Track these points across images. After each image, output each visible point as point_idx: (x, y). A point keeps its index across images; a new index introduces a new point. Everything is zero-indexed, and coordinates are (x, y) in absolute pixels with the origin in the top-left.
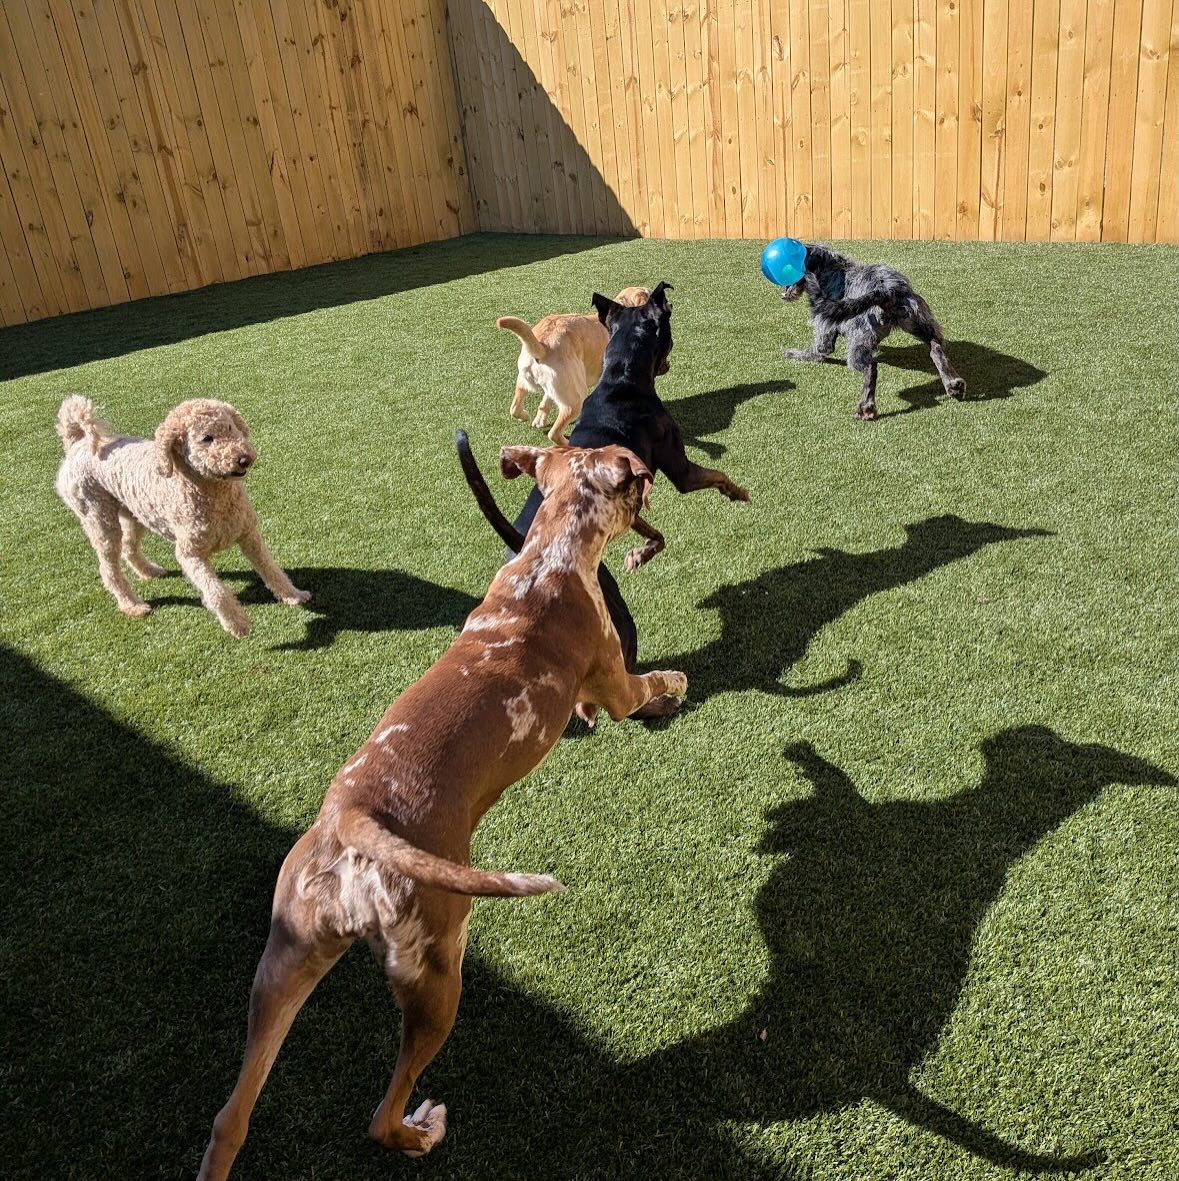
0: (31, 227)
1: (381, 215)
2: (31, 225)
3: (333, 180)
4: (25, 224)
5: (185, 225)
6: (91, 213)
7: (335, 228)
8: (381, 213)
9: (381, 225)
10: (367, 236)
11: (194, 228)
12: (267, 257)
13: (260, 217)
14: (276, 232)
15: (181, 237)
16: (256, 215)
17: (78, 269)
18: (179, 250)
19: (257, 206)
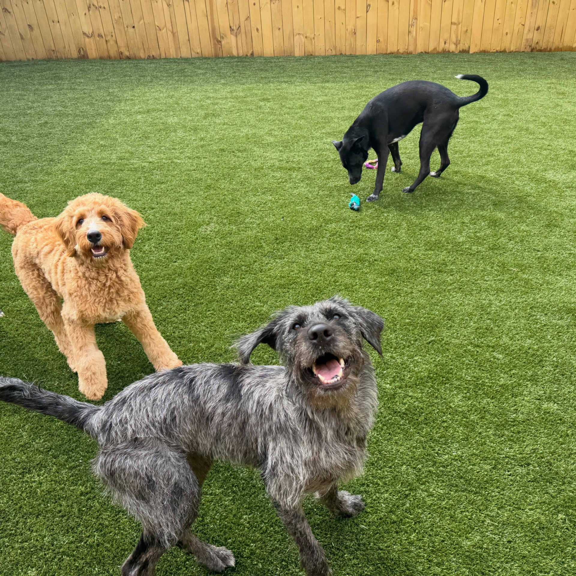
0: (339, 8)
1: (537, 30)
2: (339, 7)
3: (513, 5)
4: (337, 6)
5: (416, 19)
6: (369, 5)
7: (505, 33)
8: (538, 29)
9: (536, 37)
10: (524, 41)
11: (421, 22)
12: (456, 44)
13: (460, 20)
14: (467, 30)
15: (412, 25)
16: (458, 19)
17: (355, 34)
18: (409, 32)
19: (461, 14)
